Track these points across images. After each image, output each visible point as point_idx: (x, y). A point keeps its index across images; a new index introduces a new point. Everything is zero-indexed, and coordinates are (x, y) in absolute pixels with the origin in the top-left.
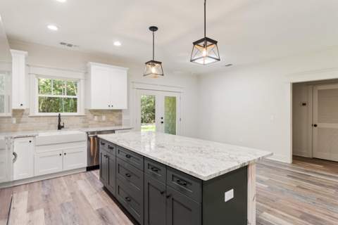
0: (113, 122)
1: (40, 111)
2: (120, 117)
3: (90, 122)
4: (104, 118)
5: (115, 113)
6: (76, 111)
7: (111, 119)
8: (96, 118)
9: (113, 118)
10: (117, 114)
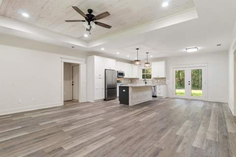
1: (142, 79)
4: (159, 81)
6: (151, 78)
8: (156, 81)
9: (162, 81)
10: (164, 80)
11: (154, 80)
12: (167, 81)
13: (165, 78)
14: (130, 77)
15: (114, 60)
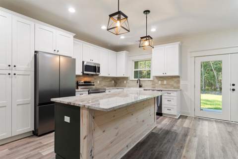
0: (172, 86)
1: (135, 78)
2: (179, 82)
3: (156, 85)
4: (165, 82)
5: (174, 79)
6: (150, 78)
7: (171, 83)
8: (160, 82)
9: (172, 82)
10: (176, 80)
11: (156, 80)
12: (182, 82)
13: (178, 77)
14: (111, 76)
15: (70, 36)
